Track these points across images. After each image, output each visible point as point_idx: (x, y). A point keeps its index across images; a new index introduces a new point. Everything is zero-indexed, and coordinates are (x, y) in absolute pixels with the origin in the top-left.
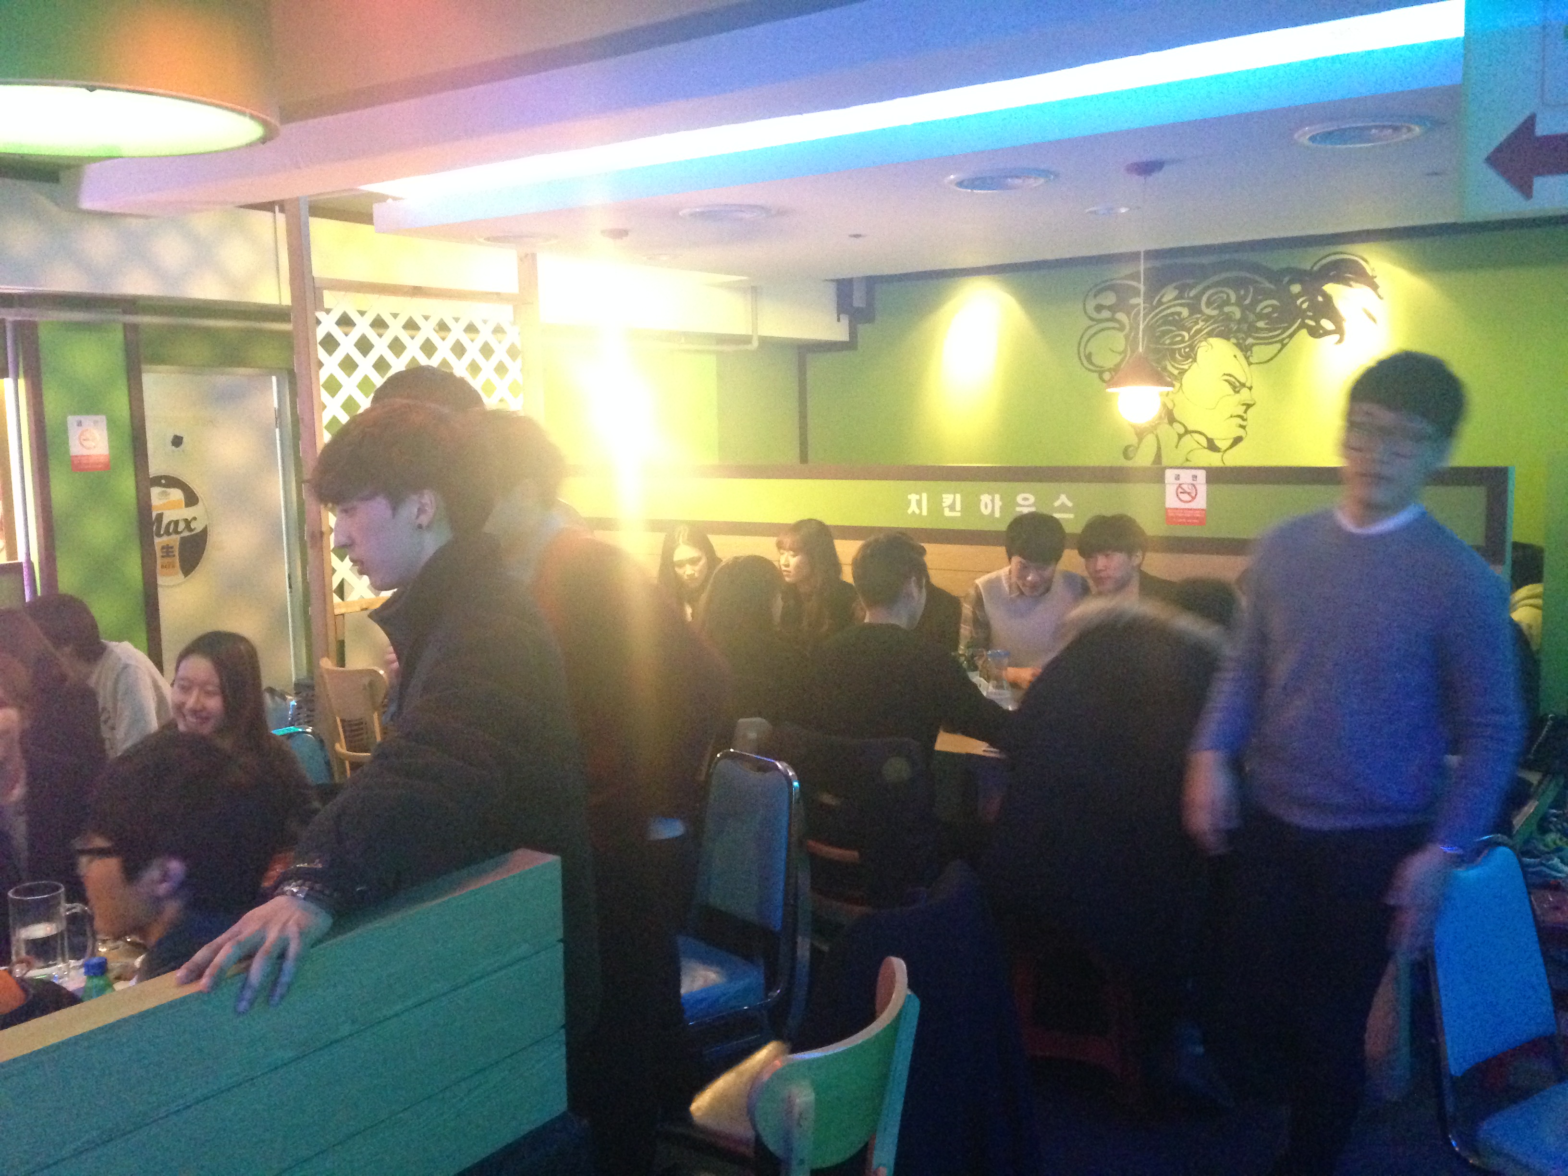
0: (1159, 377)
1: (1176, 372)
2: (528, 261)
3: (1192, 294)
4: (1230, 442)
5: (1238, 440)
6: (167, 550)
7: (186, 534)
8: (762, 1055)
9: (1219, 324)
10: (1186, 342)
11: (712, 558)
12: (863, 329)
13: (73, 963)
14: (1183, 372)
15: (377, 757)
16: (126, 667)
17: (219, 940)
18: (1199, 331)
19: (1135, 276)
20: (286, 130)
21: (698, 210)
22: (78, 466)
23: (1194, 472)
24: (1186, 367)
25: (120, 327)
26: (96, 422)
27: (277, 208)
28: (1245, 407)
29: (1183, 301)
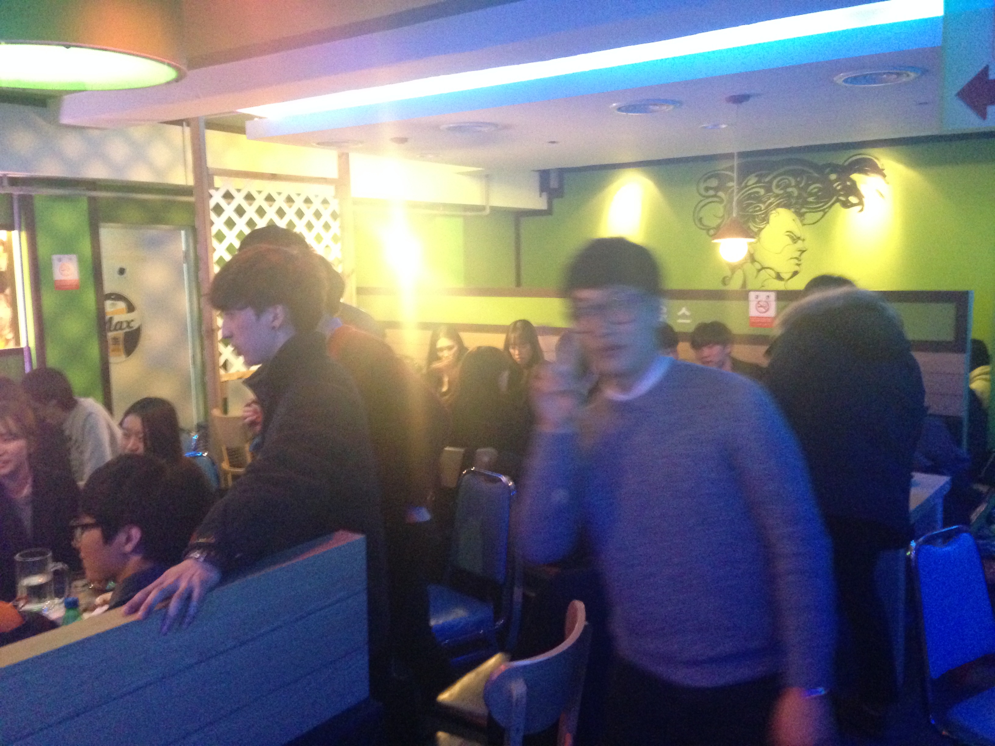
0: (747, 233)
1: (756, 230)
2: (344, 158)
3: (767, 180)
4: (790, 275)
5: (795, 273)
6: (116, 340)
7: (127, 330)
8: (492, 662)
9: (784, 199)
10: (762, 211)
11: (462, 348)
12: (556, 202)
13: (57, 601)
14: (761, 230)
15: (248, 472)
16: (90, 414)
17: (150, 587)
18: (771, 204)
19: (731, 169)
20: (191, 73)
21: (451, 125)
22: (60, 287)
23: (768, 294)
24: (762, 227)
25: (85, 199)
26: (70, 259)
27: (184, 123)
28: (799, 253)
29: (761, 185)
